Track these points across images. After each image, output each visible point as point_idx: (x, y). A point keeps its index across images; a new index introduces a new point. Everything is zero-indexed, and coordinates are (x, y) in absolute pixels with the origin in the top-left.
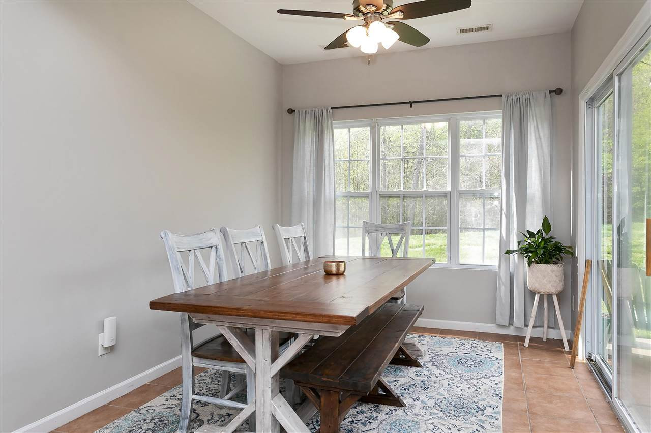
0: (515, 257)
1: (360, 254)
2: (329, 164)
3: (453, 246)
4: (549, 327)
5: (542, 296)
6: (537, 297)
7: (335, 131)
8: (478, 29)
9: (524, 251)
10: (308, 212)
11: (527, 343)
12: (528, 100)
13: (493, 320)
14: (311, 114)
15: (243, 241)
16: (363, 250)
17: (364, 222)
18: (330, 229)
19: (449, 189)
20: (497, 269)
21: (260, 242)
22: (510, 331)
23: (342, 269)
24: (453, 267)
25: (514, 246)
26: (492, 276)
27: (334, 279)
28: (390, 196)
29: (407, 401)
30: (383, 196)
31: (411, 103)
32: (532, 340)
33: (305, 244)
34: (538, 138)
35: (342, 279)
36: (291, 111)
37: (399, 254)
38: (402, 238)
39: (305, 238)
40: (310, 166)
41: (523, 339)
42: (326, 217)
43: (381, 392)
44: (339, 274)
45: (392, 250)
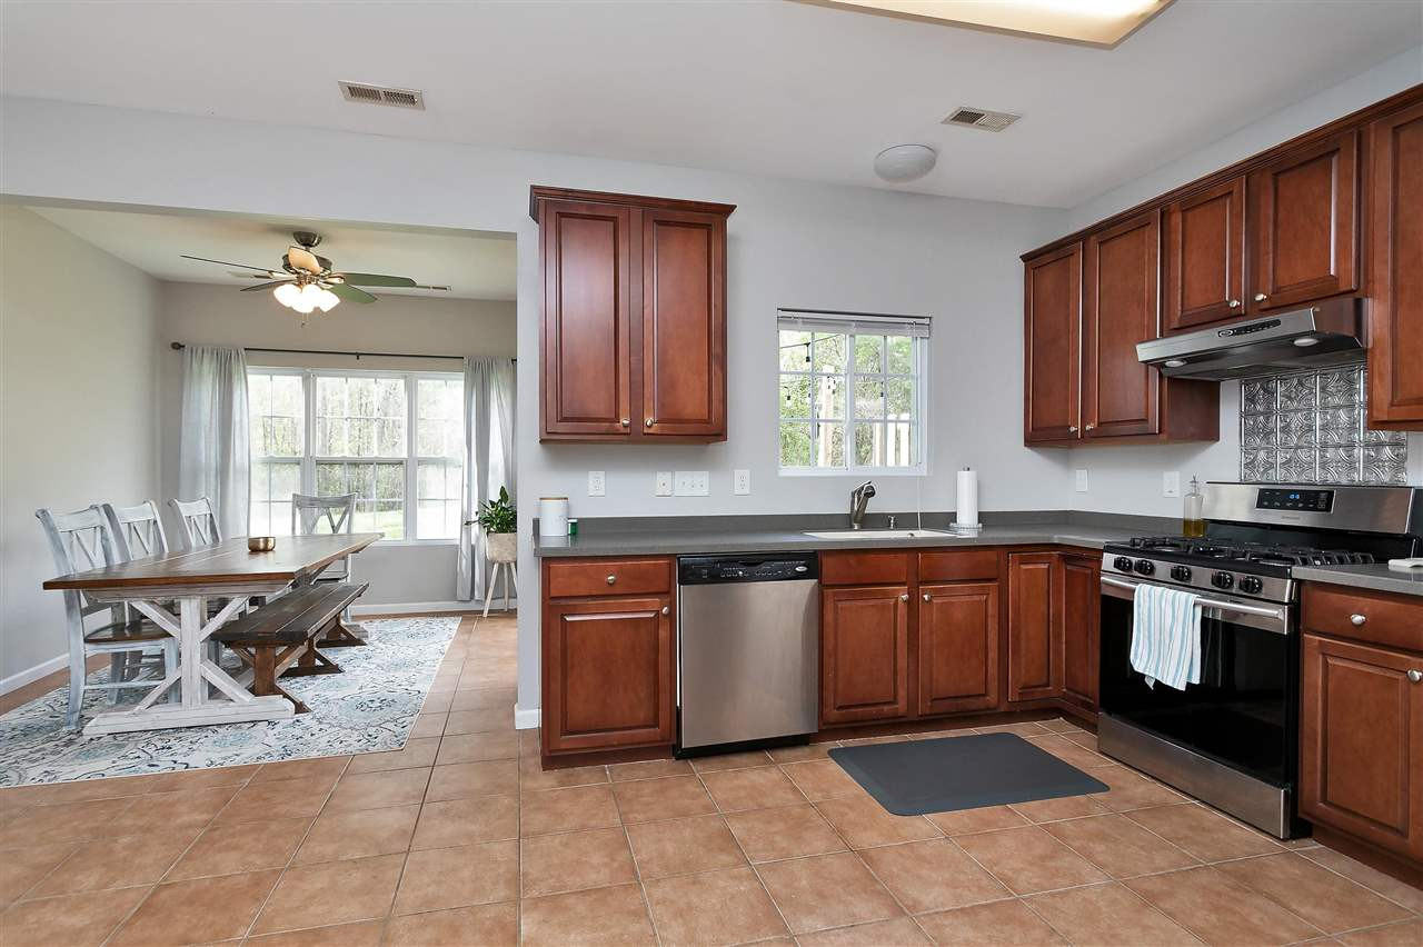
0: (475, 528)
1: (289, 533)
2: (241, 421)
3: (410, 522)
4: (509, 597)
5: (501, 565)
6: (496, 566)
7: (250, 377)
8: (434, 288)
9: (486, 521)
10: (208, 484)
11: (485, 614)
12: (490, 367)
13: (454, 597)
14: (212, 353)
15: (130, 520)
16: (293, 529)
17: (294, 495)
18: (242, 505)
19: (404, 455)
20: (458, 542)
21: (152, 522)
22: (472, 606)
23: (270, 545)
24: (411, 543)
25: (475, 518)
26: (454, 550)
27: (262, 555)
28: (332, 463)
29: (346, 668)
30: (319, 463)
31: (358, 355)
32: (490, 611)
33: (212, 522)
34: (501, 406)
35: (270, 554)
36: (177, 346)
37: (343, 530)
38: (345, 513)
39: (211, 515)
40: (211, 423)
41: (482, 612)
42: (236, 488)
43: (318, 662)
44: (266, 550)
45: (333, 527)
